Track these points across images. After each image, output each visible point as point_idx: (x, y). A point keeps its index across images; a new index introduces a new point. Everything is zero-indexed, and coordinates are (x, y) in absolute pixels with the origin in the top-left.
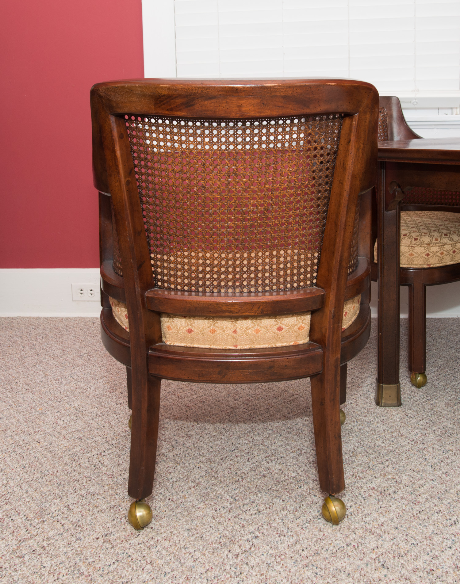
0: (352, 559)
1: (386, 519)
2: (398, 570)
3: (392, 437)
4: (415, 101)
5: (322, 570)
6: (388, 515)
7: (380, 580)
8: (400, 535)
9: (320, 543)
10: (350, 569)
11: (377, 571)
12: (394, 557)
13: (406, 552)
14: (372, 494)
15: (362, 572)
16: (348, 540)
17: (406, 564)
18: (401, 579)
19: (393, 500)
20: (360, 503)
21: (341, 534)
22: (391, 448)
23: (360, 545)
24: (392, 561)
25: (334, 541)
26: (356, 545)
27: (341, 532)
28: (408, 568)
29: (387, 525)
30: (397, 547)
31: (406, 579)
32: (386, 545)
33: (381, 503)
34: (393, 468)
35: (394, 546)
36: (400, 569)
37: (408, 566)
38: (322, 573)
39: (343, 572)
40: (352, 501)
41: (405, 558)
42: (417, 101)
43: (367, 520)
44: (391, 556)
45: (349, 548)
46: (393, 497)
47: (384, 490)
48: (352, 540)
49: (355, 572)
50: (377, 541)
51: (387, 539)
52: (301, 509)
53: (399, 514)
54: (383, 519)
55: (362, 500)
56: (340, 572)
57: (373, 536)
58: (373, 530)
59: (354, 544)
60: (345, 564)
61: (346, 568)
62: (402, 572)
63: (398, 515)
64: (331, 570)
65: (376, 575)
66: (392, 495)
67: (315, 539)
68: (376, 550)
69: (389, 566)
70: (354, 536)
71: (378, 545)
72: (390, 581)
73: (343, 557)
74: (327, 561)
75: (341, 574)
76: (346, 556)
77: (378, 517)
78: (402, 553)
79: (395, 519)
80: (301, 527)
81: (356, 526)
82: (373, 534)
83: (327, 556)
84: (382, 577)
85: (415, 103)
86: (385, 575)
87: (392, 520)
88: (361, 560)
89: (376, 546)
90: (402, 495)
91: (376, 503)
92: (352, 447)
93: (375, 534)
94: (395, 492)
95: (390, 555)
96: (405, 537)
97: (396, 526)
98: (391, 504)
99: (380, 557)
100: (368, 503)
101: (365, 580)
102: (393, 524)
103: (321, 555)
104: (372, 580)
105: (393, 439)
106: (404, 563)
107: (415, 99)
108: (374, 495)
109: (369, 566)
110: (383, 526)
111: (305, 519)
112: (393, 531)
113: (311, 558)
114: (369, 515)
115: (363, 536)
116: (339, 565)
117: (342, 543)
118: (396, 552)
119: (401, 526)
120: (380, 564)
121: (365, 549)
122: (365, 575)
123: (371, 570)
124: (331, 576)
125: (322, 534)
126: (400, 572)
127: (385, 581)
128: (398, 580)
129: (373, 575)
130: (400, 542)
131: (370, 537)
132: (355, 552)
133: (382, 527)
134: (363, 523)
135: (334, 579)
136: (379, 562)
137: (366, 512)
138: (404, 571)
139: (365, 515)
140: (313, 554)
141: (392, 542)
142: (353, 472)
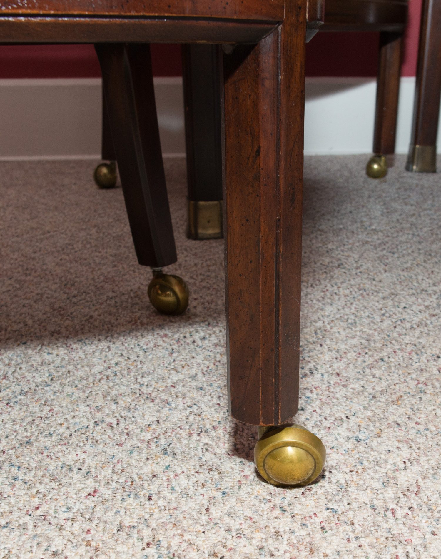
0: (101, 446)
1: (181, 377)
2: (195, 455)
3: (209, 271)
5: (30, 471)
6: (187, 371)
7: (155, 476)
8: (206, 399)
9: (37, 425)
10: (93, 464)
11: (150, 462)
12: (190, 434)
13: (215, 424)
14: (161, 343)
15: (119, 467)
16: (99, 416)
17: (214, 444)
18: (200, 470)
19: (198, 349)
20: (136, 358)
21: (88, 406)
22: (204, 284)
23: (122, 421)
24: (185, 442)
25: (69, 418)
26: (116, 422)
27: (88, 403)
28: (218, 451)
29: (183, 386)
30: (197, 418)
31: (210, 470)
32: (175, 417)
33: (175, 355)
34: (205, 308)
35: (191, 418)
36: (200, 454)
37: (218, 447)
38: (29, 477)
39: (75, 470)
40: (122, 355)
41: (213, 433)
43: (146, 380)
44: (184, 434)
45: (98, 428)
46: (200, 344)
47: (185, 337)
48: (108, 415)
49: (102, 468)
50: (158, 411)
51: (181, 407)
52: (16, 375)
53: (208, 367)
54: (175, 377)
55: (141, 353)
56: (71, 470)
57: (152, 405)
58: (153, 395)
59: (108, 420)
60: (82, 456)
61: (84, 462)
62: (204, 459)
63: (205, 369)
64: (51, 468)
65: (147, 469)
66: (200, 343)
67: (30, 419)
68: (153, 427)
69: (176, 451)
70: (114, 407)
71: (160, 417)
72: (177, 475)
73: (81, 444)
74: (45, 454)
75: (70, 475)
76: (90, 441)
77: (167, 375)
78: (208, 426)
79: (200, 375)
81: (121, 391)
82: (153, 401)
83: (48, 444)
84: (159, 470)
86: (167, 467)
87: (194, 377)
88: (120, 445)
89: (155, 419)
90: (216, 341)
91: (167, 356)
92: (137, 286)
93: (157, 401)
94: (204, 338)
95: (181, 431)
96: (215, 401)
97: (200, 385)
98: (194, 355)
99: (162, 437)
100: (150, 357)
101: (122, 480)
102: (194, 384)
103: (36, 444)
104: (136, 478)
105: (209, 273)
106: (210, 442)
108: (164, 345)
109: (135, 454)
110: (174, 387)
111: (18, 389)
112: (195, 394)
113: (11, 452)
114: (149, 373)
115: (132, 407)
116: (70, 459)
117: (85, 420)
118: (195, 426)
119: (211, 385)
120: (159, 449)
121: (131, 427)
122: (122, 471)
123: (138, 461)
124: (47, 480)
125: (47, 408)
126: (200, 459)
127: (165, 478)
128: (193, 472)
129: (141, 468)
130: (205, 409)
131: (146, 406)
132: (109, 432)
133: (172, 389)
134: (137, 386)
135: (53, 485)
136: (157, 446)
137: (145, 369)
138: (208, 456)
139: (143, 373)
140: (17, 445)
141: (189, 410)
142: (131, 317)
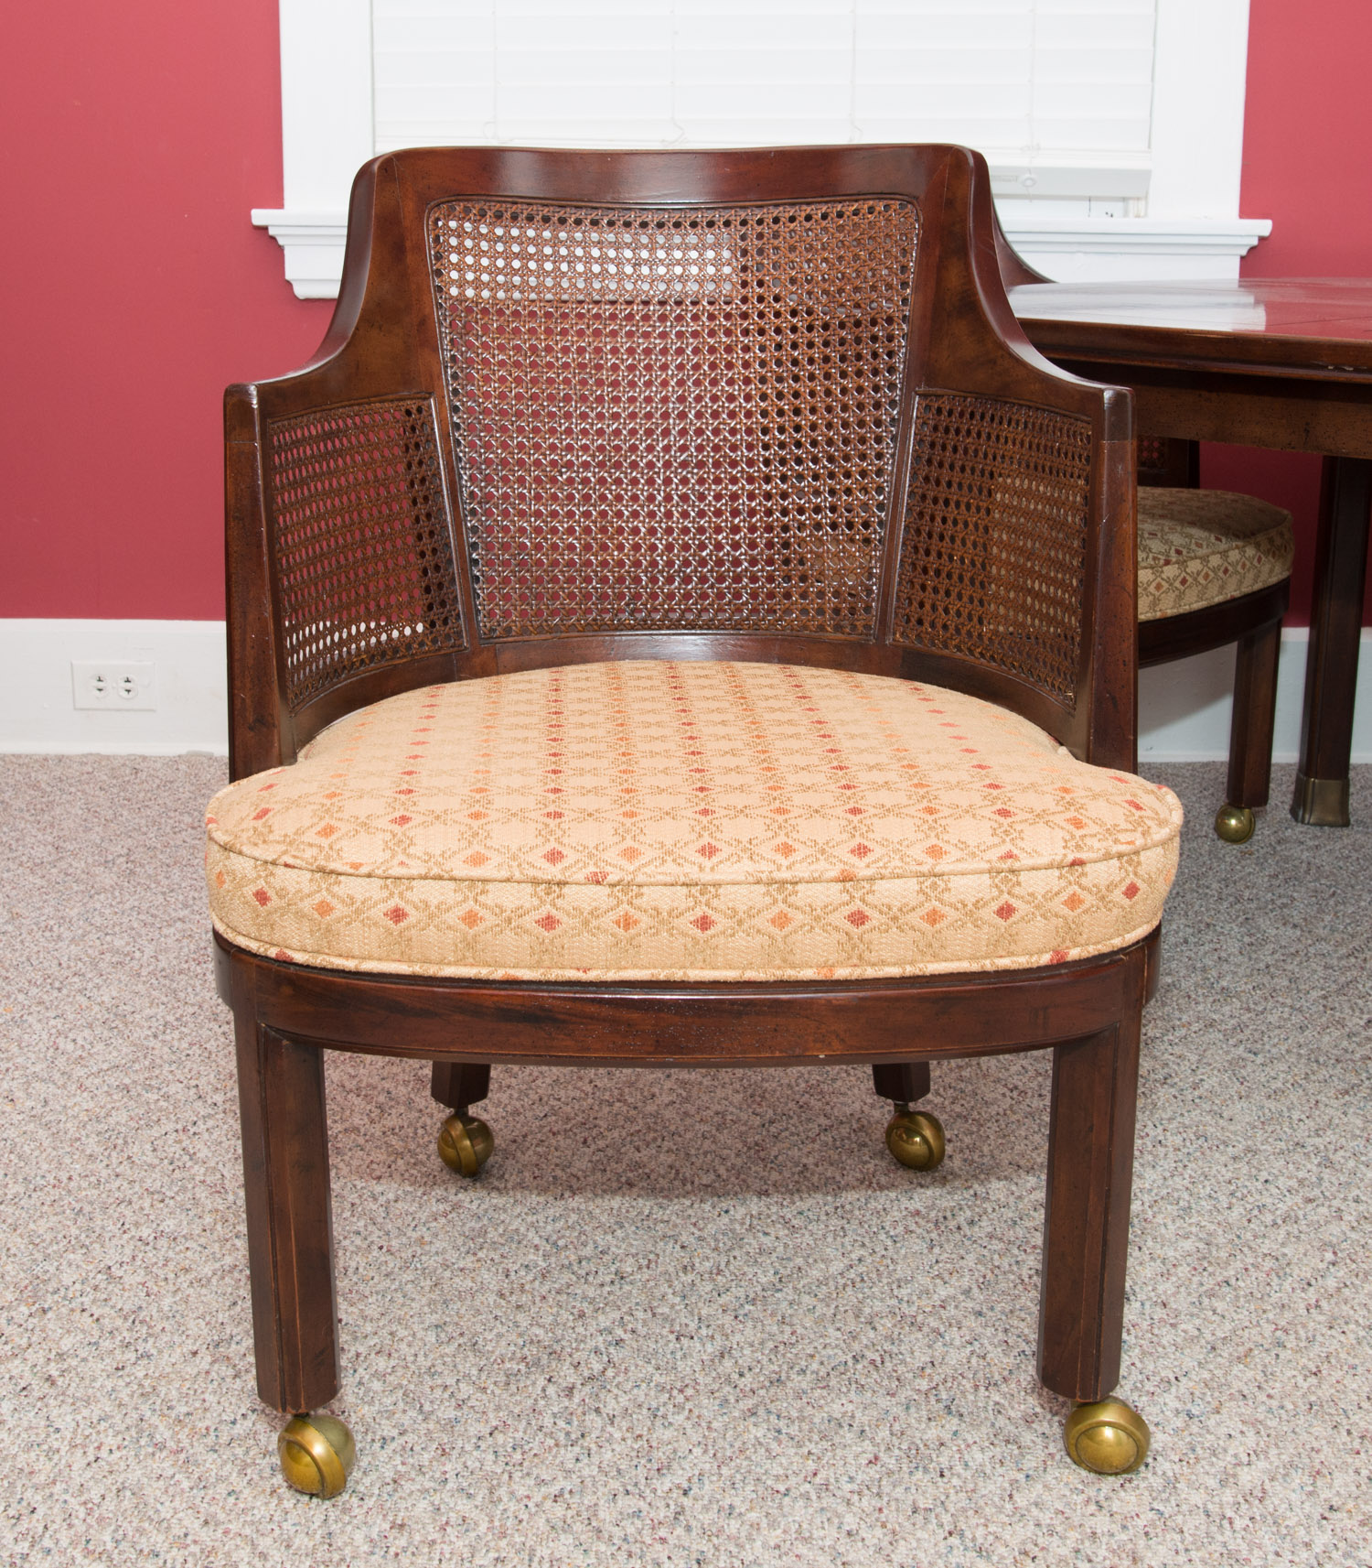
0: (869, 1394)
1: (952, 1291)
2: (986, 1418)
3: (961, 1079)
4: (1028, 175)
5: (793, 1422)
6: (958, 1280)
7: (942, 1444)
8: (989, 1331)
9: (784, 1355)
10: (865, 1419)
11: (933, 1423)
12: (976, 1387)
13: (1006, 1373)
14: (913, 1227)
15: (897, 1427)
16: (856, 1346)
17: (1006, 1404)
18: (996, 1442)
19: (967, 1243)
20: (884, 1252)
21: (839, 1329)
22: (958, 1108)
23: (887, 1358)
24: (971, 1397)
25: (820, 1347)
26: (879, 1359)
27: (838, 1325)
28: (1012, 1414)
29: (956, 1307)
30: (981, 1361)
31: (1008, 1442)
32: (954, 1357)
33: (937, 1250)
34: (965, 1160)
35: (974, 1360)
36: (992, 1417)
37: (1013, 1408)
38: (794, 1430)
39: (846, 1428)
40: (863, 1245)
41: (1004, 1388)
42: (1033, 176)
43: (904, 1292)
44: (968, 1385)
45: (859, 1366)
46: (969, 1233)
47: (945, 1218)
48: (866, 1346)
49: (877, 1426)
50: (930, 1347)
51: (957, 1342)
52: (732, 1268)
53: (984, 1277)
54: (943, 1292)
55: (889, 1243)
56: (840, 1426)
57: (919, 1335)
58: (920, 1318)
59: (870, 1355)
60: (850, 1407)
61: (853, 1417)
62: (997, 1425)
63: (981, 1280)
64: (816, 1420)
65: (932, 1433)
66: (966, 1228)
67: (771, 1345)
68: (928, 1371)
69: (962, 1410)
70: (872, 1334)
71: (932, 1357)
72: (968, 1446)
73: (844, 1389)
74: (805, 1400)
75: (841, 1432)
76: (854, 1386)
77: (931, 1287)
78: (997, 1377)
79: (975, 1290)
80: (733, 1314)
81: (876, 1309)
82: (920, 1329)
83: (804, 1385)
84: (946, 1436)
85: (1029, 183)
86: (955, 1433)
87: (967, 1292)
88: (893, 1395)
89: (928, 1359)
90: (990, 1229)
91: (925, 1251)
92: (857, 1106)
93: (926, 1329)
94: (971, 1223)
95: (964, 1382)
96: (1001, 1336)
97: (978, 1308)
98: (962, 1252)
99: (941, 1387)
100: (903, 1251)
101: (904, 1446)
102: (970, 1305)
103: (789, 1384)
104: (921, 1446)
105: (962, 1085)
106: (1002, 1401)
107: (1029, 170)
108: (919, 1231)
109: (913, 1410)
110: (944, 1308)
111: (741, 1293)
112: (971, 1322)
113: (762, 1392)
114: (907, 1282)
115: (895, 1336)
116: (836, 1409)
117: (840, 1353)
118: (980, 1375)
119: (992, 1309)
120: (941, 1405)
121: (901, 1369)
122: (902, 1434)
123: (919, 1421)
124: (816, 1437)
125: (788, 1329)
126: (993, 1425)
127: (955, 1448)
128: (987, 1444)
129: (924, 1431)
130: (990, 1348)
131: (913, 1337)
132: (875, 1375)
133: (942, 1311)
134: (894, 1302)
135: (826, 1444)
136: (938, 1401)
137: (899, 1274)
138: (1001, 1421)
139: (899, 1280)
140: (767, 1384)
141: (970, 1348)
142: (861, 1172)
